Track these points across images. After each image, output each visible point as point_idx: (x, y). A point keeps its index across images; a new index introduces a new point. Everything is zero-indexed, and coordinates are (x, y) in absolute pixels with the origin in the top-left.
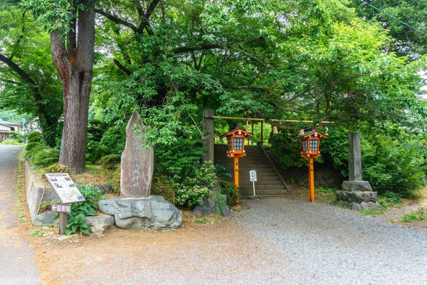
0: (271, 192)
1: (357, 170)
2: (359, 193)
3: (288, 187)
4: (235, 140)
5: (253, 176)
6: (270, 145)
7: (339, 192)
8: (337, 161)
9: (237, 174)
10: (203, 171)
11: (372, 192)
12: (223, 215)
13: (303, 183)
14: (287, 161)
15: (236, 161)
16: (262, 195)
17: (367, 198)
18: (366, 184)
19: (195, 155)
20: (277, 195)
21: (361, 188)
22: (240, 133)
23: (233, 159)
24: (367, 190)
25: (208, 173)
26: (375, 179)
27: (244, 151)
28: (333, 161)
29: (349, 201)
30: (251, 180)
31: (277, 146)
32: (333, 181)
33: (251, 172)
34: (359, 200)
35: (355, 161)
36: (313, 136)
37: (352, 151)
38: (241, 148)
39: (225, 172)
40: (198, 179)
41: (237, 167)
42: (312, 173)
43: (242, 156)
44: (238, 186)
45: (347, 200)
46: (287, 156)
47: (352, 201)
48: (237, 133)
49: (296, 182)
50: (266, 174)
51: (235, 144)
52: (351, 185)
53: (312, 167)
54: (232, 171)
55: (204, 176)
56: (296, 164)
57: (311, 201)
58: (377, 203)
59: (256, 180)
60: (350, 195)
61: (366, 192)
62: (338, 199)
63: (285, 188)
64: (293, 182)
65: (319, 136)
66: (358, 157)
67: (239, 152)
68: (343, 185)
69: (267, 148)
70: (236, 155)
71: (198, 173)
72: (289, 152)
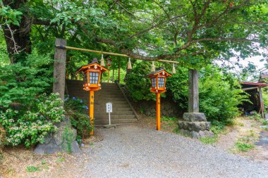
0: (124, 120)
1: (196, 103)
2: (197, 123)
3: (138, 116)
4: (91, 74)
5: (109, 107)
6: (124, 84)
7: (180, 122)
8: (177, 96)
9: (92, 106)
10: (48, 104)
11: (207, 122)
12: (70, 152)
13: (149, 113)
14: (138, 96)
15: (92, 94)
16: (117, 124)
17: (203, 128)
18: (202, 115)
19: (36, 86)
20: (129, 123)
21: (199, 119)
22: (96, 67)
23: (88, 92)
24: (203, 120)
25: (54, 106)
26: (207, 111)
27: (99, 85)
28: (173, 97)
29: (189, 130)
30: (107, 111)
31: (130, 83)
32: (172, 111)
33: (107, 104)
34: (197, 129)
35: (194, 96)
36: (161, 74)
37: (192, 88)
38: (96, 82)
39: (81, 104)
40: (41, 113)
41: (92, 100)
42: (159, 106)
43: (97, 89)
44: (92, 118)
45: (188, 129)
46: (138, 92)
47: (192, 130)
48: (93, 67)
49: (145, 112)
50: (121, 106)
51: (91, 78)
52: (191, 117)
53: (159, 101)
54: (88, 104)
55: (48, 110)
56: (144, 98)
57: (157, 129)
58: (210, 131)
59: (111, 111)
60: (191, 125)
61: (202, 122)
62: (180, 128)
63: (136, 117)
64: (142, 112)
65: (166, 74)
66: (196, 93)
67: (95, 86)
68: (184, 116)
69: (123, 86)
70: (92, 88)
71: (42, 107)
72: (139, 88)
